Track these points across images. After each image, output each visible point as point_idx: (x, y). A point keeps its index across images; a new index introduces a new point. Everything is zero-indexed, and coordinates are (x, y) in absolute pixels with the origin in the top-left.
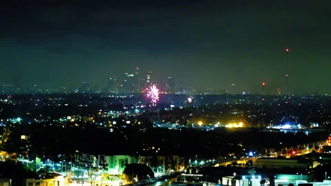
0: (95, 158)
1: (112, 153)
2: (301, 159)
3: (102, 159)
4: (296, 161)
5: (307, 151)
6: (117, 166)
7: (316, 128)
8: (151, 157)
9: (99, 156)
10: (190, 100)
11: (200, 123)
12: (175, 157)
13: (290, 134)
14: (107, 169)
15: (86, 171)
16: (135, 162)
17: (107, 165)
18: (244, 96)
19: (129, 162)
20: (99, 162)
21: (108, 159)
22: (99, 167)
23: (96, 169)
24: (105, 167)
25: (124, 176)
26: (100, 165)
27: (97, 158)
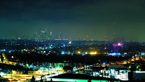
0: (50, 64)
1: (57, 62)
2: (124, 65)
3: (53, 64)
4: (123, 66)
5: (125, 63)
6: (59, 67)
7: (126, 54)
8: (71, 64)
9: (52, 63)
10: (70, 43)
11: (79, 52)
12: (79, 64)
13: (116, 57)
14: (55, 68)
15: (47, 69)
16: (65, 65)
17: (55, 66)
18: (93, 42)
19: (63, 65)
20: (52, 66)
21: (55, 64)
22: (52, 67)
23: (51, 68)
24: (54, 67)
25: (63, 70)
26: (53, 66)
27: (51, 64)
